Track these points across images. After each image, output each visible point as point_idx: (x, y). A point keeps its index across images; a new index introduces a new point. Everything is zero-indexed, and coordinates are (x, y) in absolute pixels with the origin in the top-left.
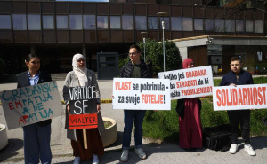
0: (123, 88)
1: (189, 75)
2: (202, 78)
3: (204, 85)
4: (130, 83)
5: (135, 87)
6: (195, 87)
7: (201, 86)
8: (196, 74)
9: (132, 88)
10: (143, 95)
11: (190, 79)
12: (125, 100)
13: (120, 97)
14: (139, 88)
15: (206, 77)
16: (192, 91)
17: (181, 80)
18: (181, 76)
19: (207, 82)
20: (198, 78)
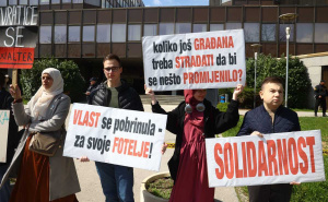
0: (86, 122)
1: (201, 44)
2: (224, 52)
3: (227, 67)
4: (98, 114)
5: (106, 123)
6: (211, 69)
7: (221, 68)
8: (213, 44)
9: (100, 123)
10: (116, 139)
11: (201, 53)
12: (86, 143)
13: (78, 137)
14: (113, 125)
15: (232, 51)
16: (203, 77)
17: (185, 53)
18: (186, 46)
19: (233, 60)
20: (215, 52)
